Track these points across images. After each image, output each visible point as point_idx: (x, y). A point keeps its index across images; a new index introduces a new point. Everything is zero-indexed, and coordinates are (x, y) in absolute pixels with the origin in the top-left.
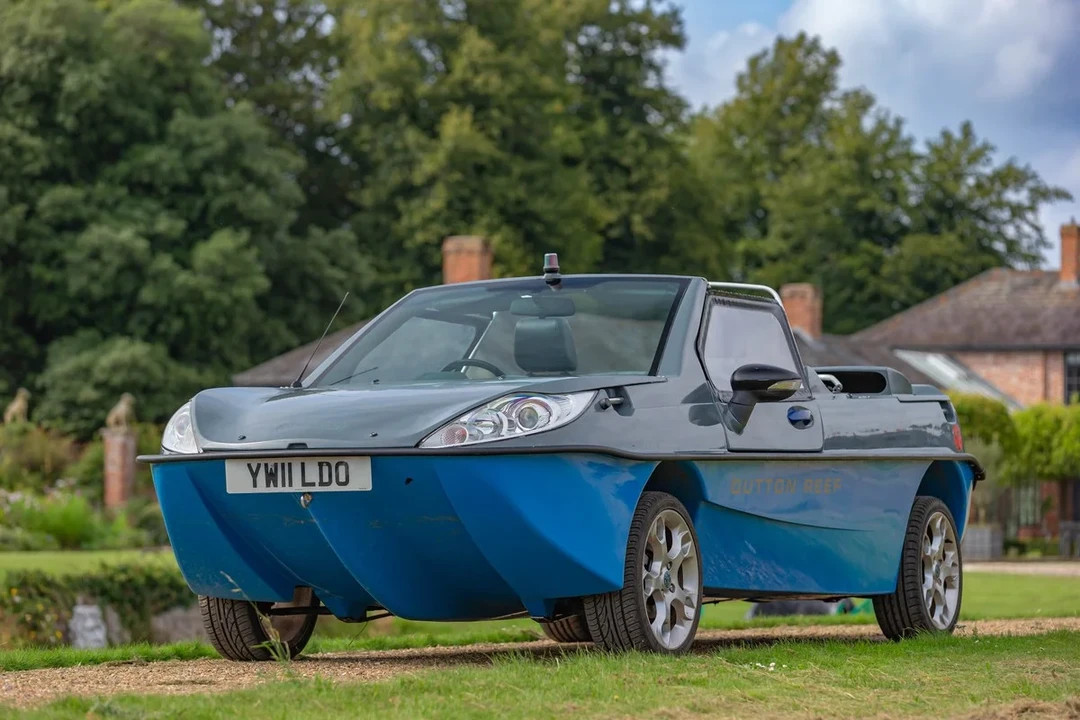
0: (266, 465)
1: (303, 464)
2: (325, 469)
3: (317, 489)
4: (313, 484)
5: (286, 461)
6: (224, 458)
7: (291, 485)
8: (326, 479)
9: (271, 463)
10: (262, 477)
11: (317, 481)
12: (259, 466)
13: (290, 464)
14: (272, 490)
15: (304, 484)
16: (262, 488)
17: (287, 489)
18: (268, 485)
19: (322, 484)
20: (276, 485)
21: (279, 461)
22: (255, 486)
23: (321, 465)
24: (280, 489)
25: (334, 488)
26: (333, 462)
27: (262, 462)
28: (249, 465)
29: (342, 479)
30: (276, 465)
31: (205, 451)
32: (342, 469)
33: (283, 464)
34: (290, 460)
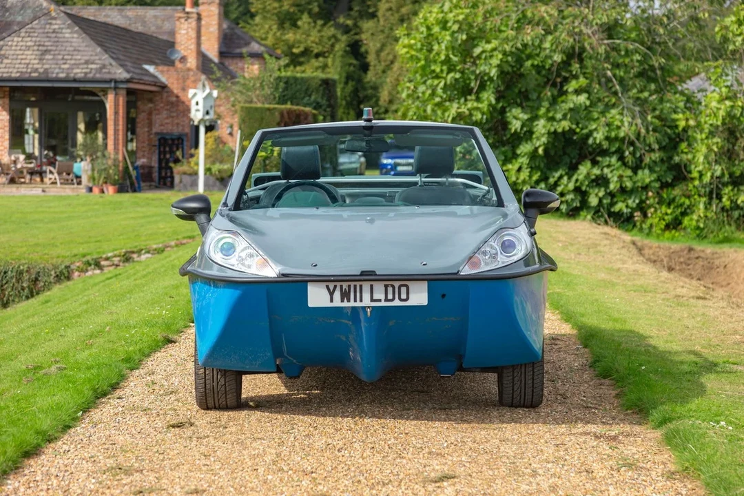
0: (341, 286)
1: (372, 286)
2: (390, 290)
3: (383, 304)
4: (380, 300)
5: (358, 284)
6: (305, 282)
7: (361, 301)
8: (390, 297)
9: (345, 285)
10: (337, 295)
11: (383, 298)
12: (335, 287)
13: (361, 286)
14: (346, 304)
15: (372, 300)
16: (337, 302)
17: (358, 304)
18: (342, 301)
19: (387, 300)
20: (349, 301)
21: (352, 284)
22: (332, 301)
23: (386, 286)
24: (352, 304)
25: (397, 303)
26: (397, 284)
27: (338, 284)
28: (328, 287)
29: (404, 296)
30: (349, 286)
32: (404, 290)
33: (355, 286)
34: (361, 283)
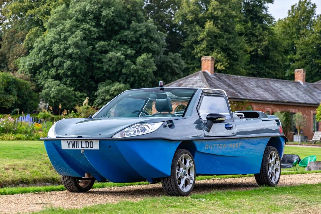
0: (72, 142)
1: (81, 142)
2: (87, 143)
3: (85, 149)
4: (84, 147)
6: (61, 140)
7: (78, 147)
8: (87, 146)
9: (73, 141)
10: (71, 145)
11: (85, 147)
12: (70, 142)
13: (78, 142)
14: (73, 149)
15: (82, 147)
16: (71, 148)
17: (77, 149)
18: (72, 147)
19: (86, 147)
20: (74, 147)
21: (75, 141)
22: (69, 147)
23: (86, 142)
24: (75, 148)
25: (89, 148)
26: (89, 141)
27: (71, 141)
28: (68, 142)
29: (92, 146)
30: (74, 142)
31: (57, 138)
32: (91, 143)
33: (76, 142)
34: (78, 141)
